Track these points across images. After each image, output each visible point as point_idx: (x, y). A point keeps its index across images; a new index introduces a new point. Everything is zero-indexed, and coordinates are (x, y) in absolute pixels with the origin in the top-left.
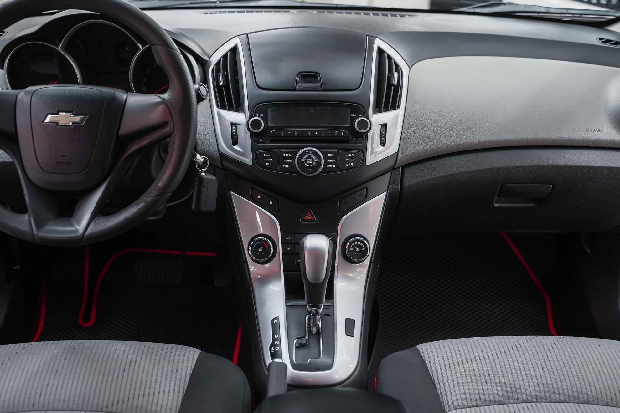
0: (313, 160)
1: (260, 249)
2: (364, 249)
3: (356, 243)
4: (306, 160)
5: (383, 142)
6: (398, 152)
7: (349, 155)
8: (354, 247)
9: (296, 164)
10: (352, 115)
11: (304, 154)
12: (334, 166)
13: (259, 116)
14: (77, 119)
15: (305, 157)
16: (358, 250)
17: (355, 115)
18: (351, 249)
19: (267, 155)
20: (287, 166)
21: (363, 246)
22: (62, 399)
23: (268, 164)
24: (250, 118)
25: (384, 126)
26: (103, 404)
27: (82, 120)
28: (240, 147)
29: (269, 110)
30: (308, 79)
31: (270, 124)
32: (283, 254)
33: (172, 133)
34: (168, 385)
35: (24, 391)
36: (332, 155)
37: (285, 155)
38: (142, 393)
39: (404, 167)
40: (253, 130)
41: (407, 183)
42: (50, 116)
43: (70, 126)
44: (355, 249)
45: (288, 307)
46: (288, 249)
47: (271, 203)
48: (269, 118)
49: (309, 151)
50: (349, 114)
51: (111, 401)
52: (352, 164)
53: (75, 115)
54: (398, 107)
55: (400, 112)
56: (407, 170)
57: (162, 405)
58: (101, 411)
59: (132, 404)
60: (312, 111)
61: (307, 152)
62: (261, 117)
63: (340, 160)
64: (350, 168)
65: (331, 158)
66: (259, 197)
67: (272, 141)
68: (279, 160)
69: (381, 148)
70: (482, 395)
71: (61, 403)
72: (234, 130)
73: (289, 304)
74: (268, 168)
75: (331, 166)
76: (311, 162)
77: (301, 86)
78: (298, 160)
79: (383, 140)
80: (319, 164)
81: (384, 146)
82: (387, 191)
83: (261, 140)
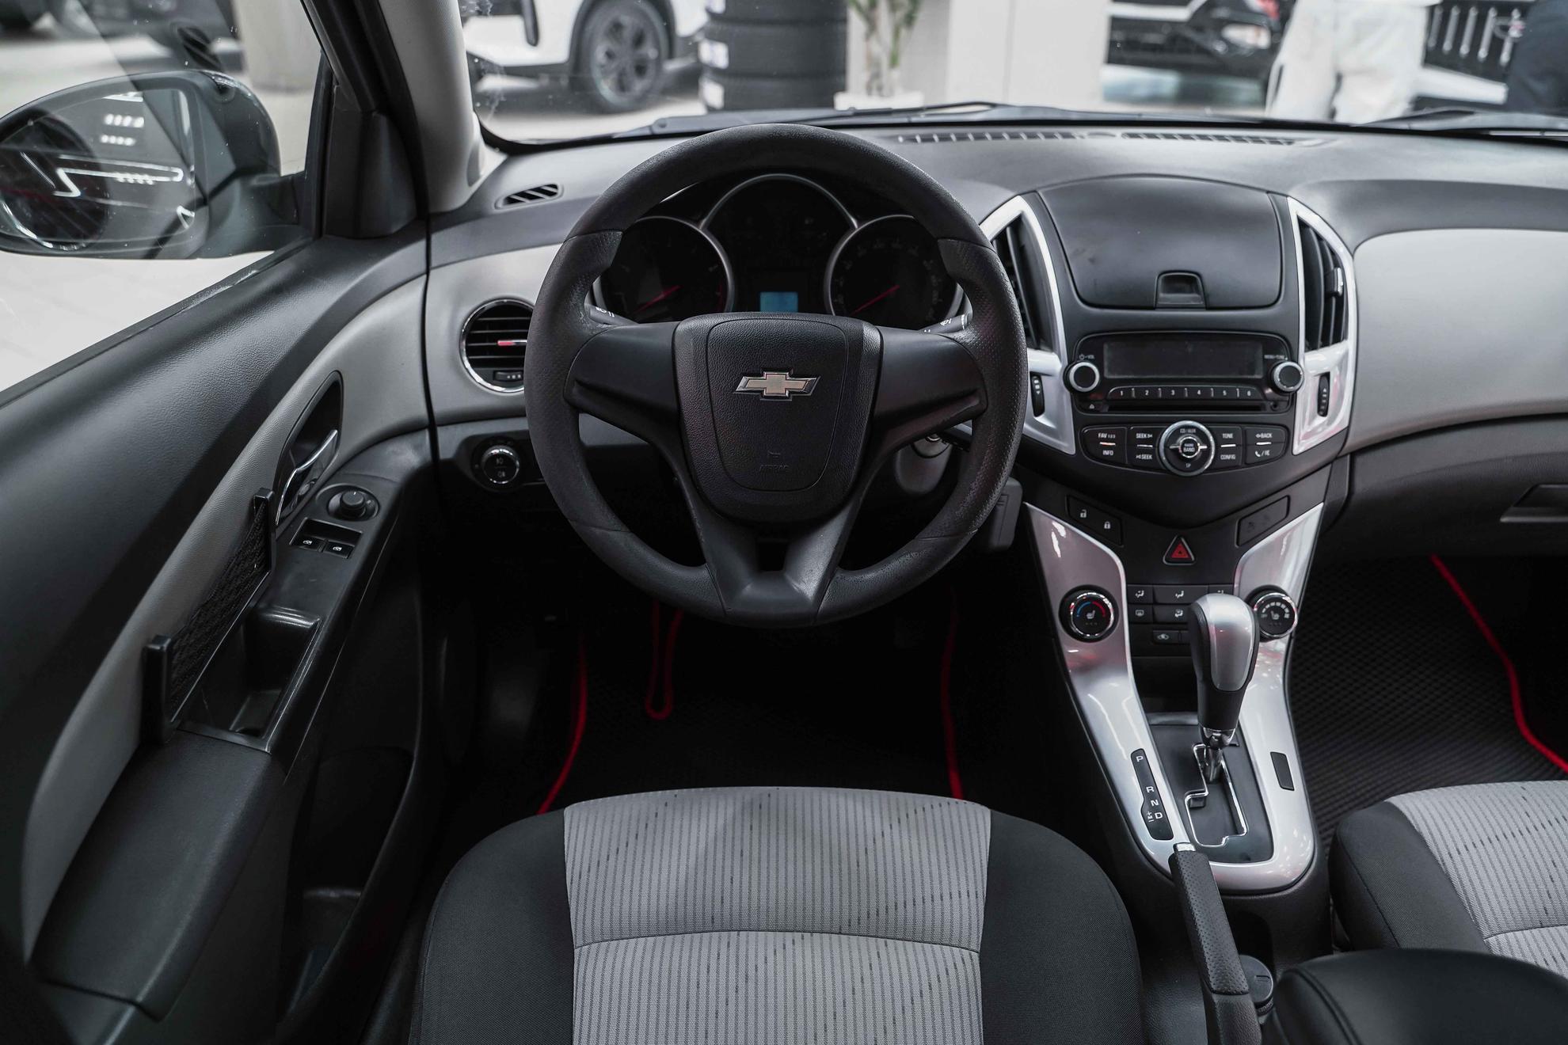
0: (1196, 448)
1: (1090, 616)
2: (1287, 616)
3: (1273, 604)
4: (1183, 447)
5: (1322, 408)
6: (1348, 428)
7: (1263, 436)
8: (1268, 612)
9: (1162, 454)
10: (1267, 357)
11: (1176, 433)
12: (1233, 457)
13: (1086, 360)
14: (800, 384)
15: (1181, 440)
16: (1276, 617)
17: (1271, 357)
18: (1264, 616)
19: (1104, 436)
20: (1145, 457)
21: (1287, 610)
22: (763, 908)
23: (1106, 453)
24: (1071, 362)
25: (1326, 376)
26: (841, 918)
27: (809, 386)
28: (1049, 418)
29: (1106, 346)
30: (1178, 285)
31: (1107, 375)
32: (1130, 623)
33: (984, 411)
34: (954, 882)
35: (690, 893)
36: (1230, 436)
37: (1139, 436)
38: (910, 897)
39: (1354, 454)
40: (1080, 388)
41: (1359, 486)
42: (744, 379)
43: (786, 398)
44: (1270, 616)
45: (1153, 728)
46: (1140, 614)
47: (1107, 526)
48: (1106, 364)
49: (1187, 427)
50: (1261, 356)
51: (855, 913)
52: (1267, 453)
53: (795, 376)
54: (1345, 337)
55: (1348, 345)
56: (1359, 460)
57: (952, 922)
58: (840, 933)
59: (896, 920)
60: (1190, 349)
61: (1183, 431)
62: (1091, 361)
63: (1245, 445)
64: (1265, 461)
65: (1229, 441)
66: (1083, 515)
67: (1112, 409)
68: (1127, 445)
69: (1320, 420)
70: (1549, 906)
71: (763, 916)
72: (1037, 387)
73: (1154, 721)
74: (1106, 459)
75: (1228, 457)
76: (1192, 450)
77: (1167, 299)
78: (1166, 446)
79: (1324, 404)
80: (1206, 453)
81: (1325, 414)
82: (1324, 501)
83: (1092, 407)
